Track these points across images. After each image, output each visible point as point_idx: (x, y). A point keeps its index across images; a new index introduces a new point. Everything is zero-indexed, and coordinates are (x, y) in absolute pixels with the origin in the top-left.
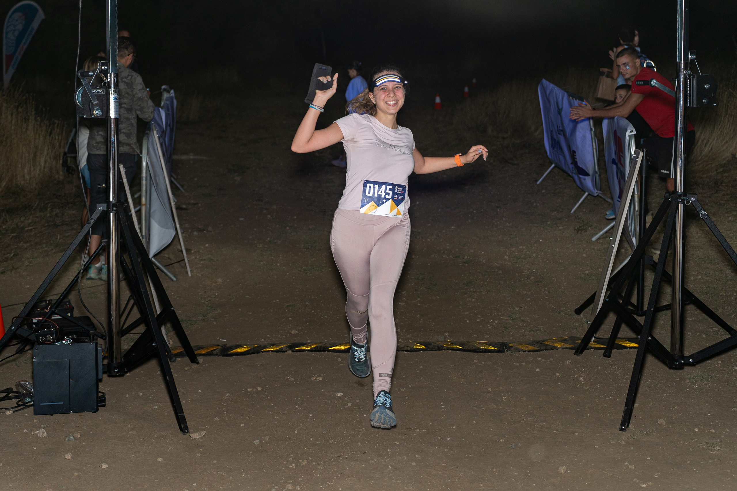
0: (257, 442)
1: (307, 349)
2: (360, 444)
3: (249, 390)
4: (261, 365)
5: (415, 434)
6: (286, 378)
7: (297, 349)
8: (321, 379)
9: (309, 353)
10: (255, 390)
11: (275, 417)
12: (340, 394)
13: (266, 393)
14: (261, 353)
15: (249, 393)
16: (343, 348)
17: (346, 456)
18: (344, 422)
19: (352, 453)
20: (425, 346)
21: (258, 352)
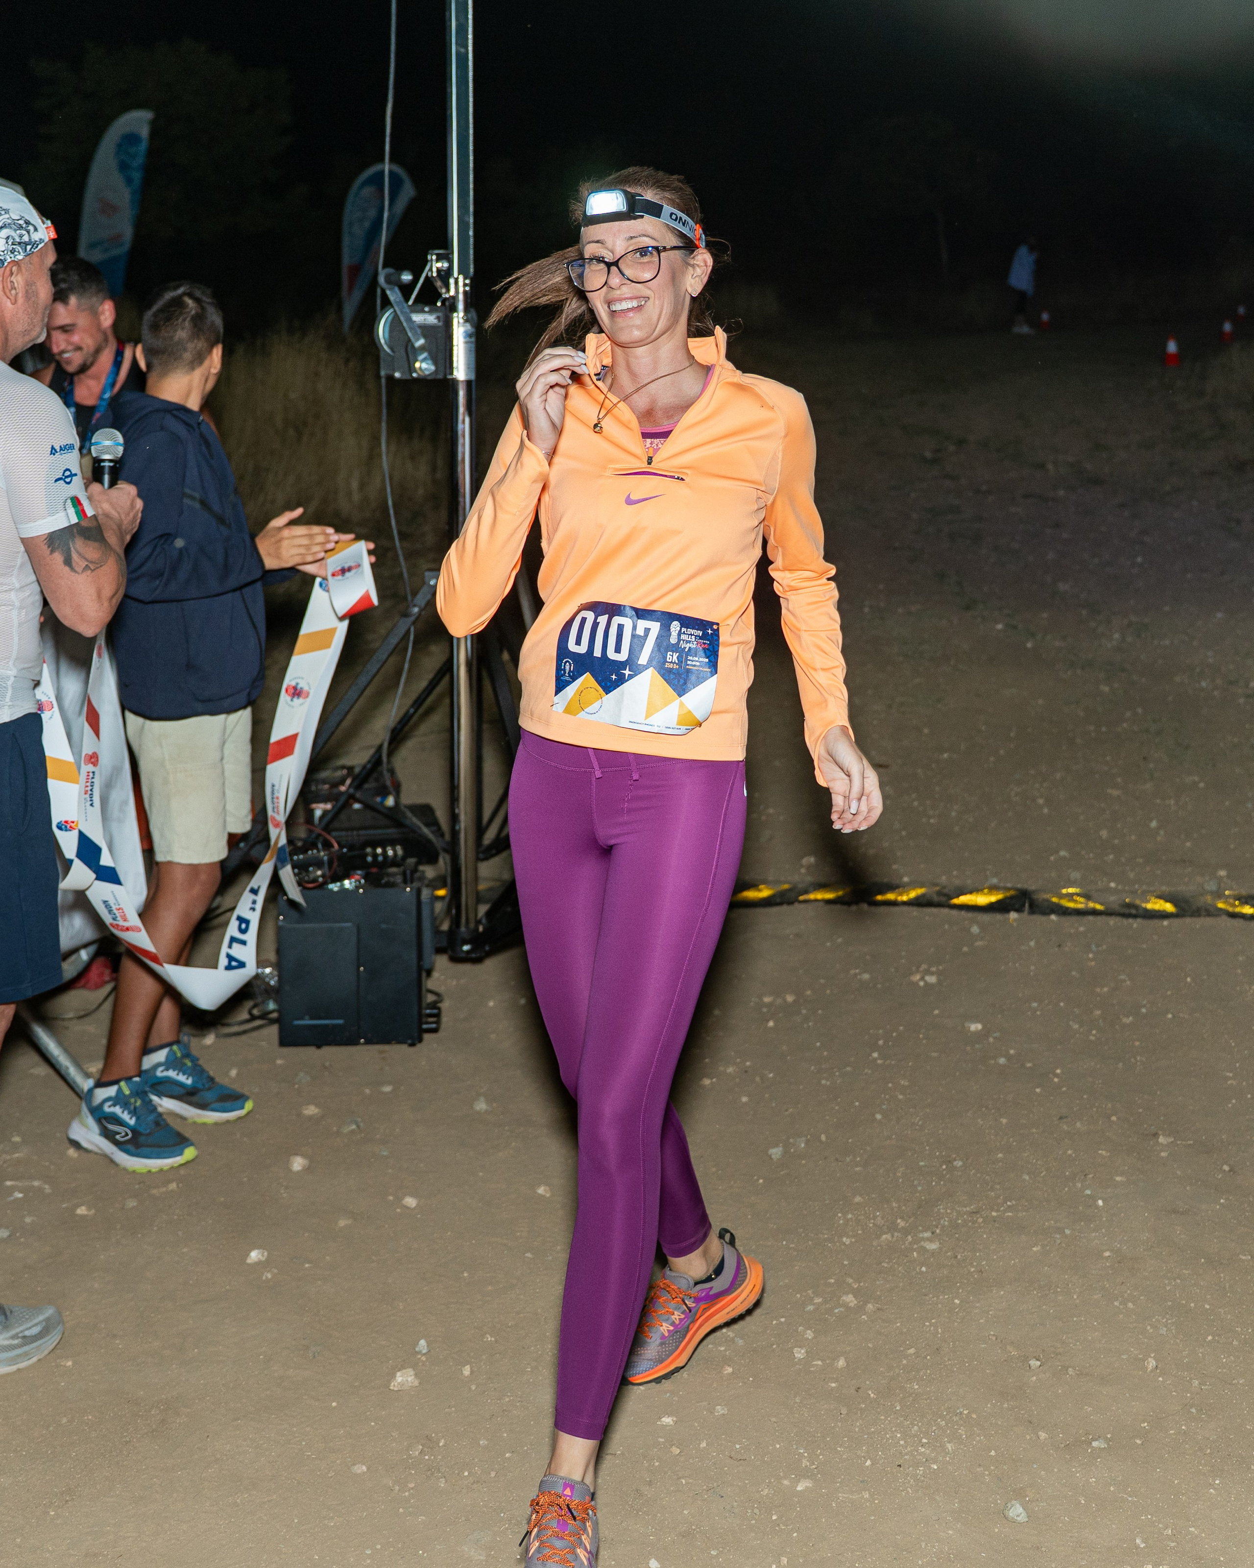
0: (776, 1152)
1: (899, 898)
2: (1027, 1178)
3: (767, 1000)
4: (798, 935)
5: (1163, 1154)
6: (852, 972)
7: (879, 898)
8: (932, 979)
9: (905, 909)
10: (779, 1001)
11: (823, 1082)
12: (975, 1027)
13: (804, 1012)
14: (796, 905)
15: (765, 1010)
16: (982, 899)
17: (994, 1214)
18: (987, 1107)
19: (1009, 1203)
20: (1175, 905)
21: (790, 903)
